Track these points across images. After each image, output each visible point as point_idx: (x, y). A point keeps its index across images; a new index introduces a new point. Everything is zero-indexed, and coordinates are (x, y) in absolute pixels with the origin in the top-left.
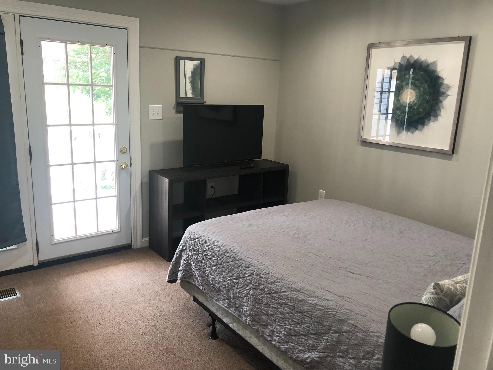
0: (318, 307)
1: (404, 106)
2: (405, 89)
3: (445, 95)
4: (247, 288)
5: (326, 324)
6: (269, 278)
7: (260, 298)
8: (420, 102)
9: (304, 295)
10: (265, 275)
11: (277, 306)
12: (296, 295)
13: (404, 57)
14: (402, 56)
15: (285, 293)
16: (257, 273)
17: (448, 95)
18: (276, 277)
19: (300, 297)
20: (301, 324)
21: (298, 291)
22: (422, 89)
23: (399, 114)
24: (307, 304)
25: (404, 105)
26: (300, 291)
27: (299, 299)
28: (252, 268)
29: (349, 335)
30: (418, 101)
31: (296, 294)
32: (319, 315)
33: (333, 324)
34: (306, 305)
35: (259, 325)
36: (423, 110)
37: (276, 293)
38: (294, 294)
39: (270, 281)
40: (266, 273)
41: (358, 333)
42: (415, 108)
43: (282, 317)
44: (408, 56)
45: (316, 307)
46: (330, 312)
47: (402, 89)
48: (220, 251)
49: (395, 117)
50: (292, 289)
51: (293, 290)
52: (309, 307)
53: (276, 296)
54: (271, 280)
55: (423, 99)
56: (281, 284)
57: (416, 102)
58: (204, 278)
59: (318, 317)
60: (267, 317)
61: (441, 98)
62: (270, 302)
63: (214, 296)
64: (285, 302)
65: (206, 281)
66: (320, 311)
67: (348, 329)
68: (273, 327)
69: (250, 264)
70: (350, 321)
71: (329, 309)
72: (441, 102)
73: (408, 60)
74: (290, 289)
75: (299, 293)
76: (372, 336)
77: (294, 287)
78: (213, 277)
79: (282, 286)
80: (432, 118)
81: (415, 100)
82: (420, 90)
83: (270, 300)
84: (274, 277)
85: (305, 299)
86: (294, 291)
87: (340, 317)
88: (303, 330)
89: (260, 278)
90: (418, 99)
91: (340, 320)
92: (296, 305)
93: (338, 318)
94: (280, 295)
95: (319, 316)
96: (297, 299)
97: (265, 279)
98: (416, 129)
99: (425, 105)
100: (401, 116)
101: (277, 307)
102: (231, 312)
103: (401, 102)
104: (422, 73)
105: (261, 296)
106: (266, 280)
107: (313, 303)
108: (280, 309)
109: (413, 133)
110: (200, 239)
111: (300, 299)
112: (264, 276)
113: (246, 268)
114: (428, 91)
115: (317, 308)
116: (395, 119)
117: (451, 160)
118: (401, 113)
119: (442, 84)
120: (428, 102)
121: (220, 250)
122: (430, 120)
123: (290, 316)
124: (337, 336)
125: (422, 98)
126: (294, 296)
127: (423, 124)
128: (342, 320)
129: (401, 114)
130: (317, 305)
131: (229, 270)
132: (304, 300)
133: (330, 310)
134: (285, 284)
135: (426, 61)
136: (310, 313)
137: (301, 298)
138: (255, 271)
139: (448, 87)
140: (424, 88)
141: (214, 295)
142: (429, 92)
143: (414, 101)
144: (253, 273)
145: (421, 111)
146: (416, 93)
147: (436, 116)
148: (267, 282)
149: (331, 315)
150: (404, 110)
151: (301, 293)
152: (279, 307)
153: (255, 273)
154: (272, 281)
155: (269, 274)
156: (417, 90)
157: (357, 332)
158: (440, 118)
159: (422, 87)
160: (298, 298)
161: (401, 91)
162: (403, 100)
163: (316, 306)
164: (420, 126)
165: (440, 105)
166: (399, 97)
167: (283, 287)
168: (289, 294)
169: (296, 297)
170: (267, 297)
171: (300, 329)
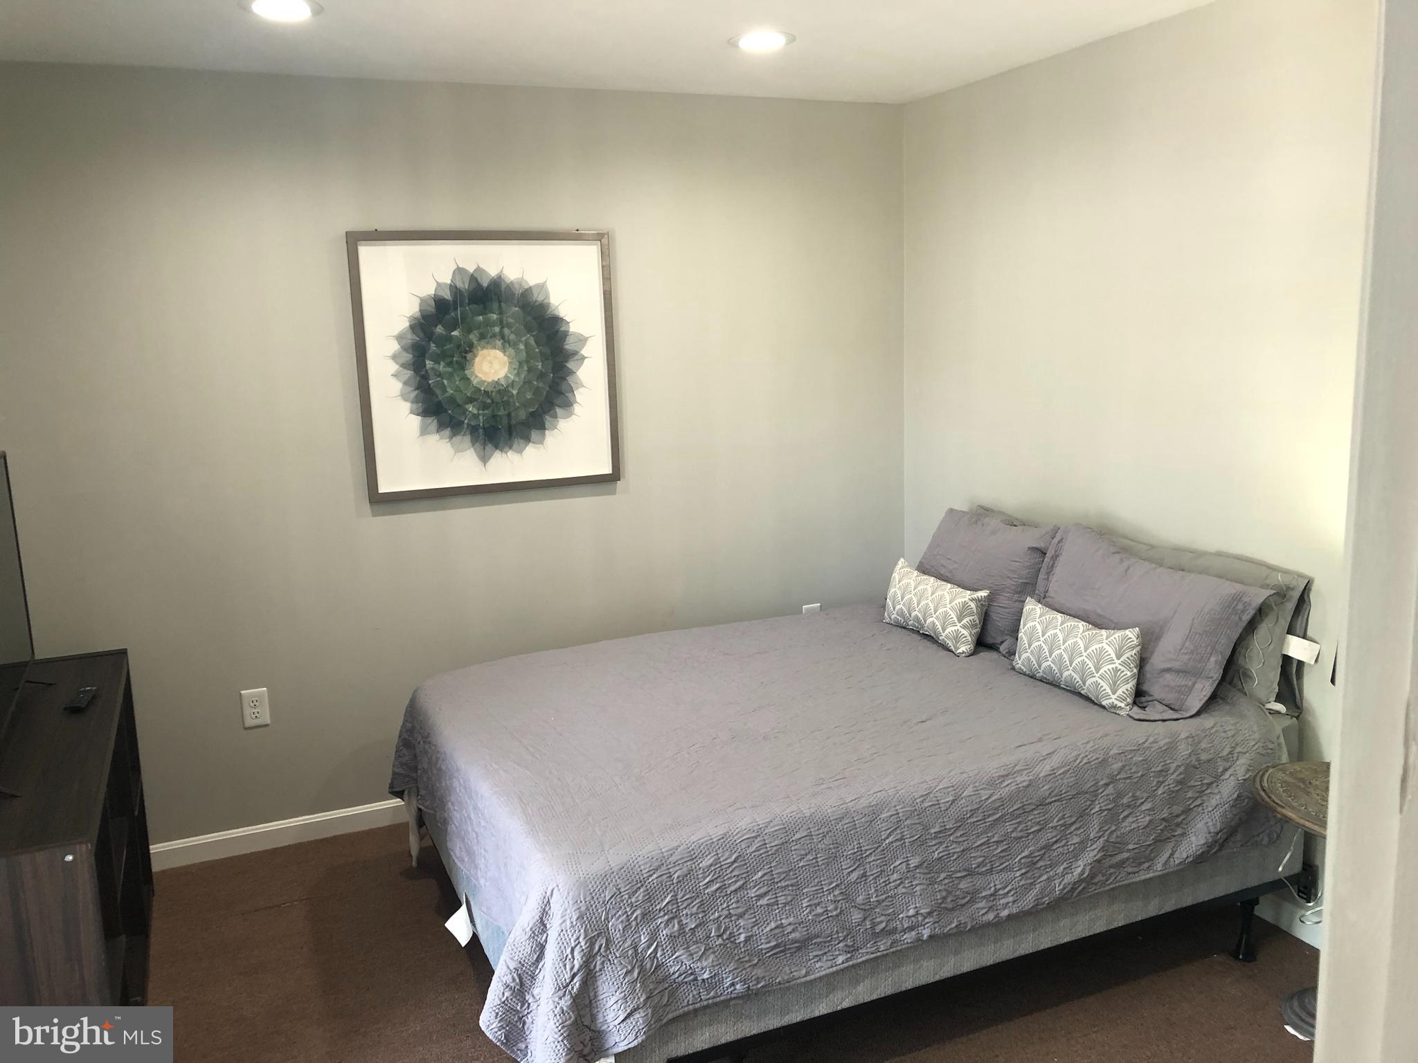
0: (1059, 773)
1: (484, 390)
2: (479, 348)
3: (576, 357)
4: (898, 863)
5: (1089, 786)
6: (938, 798)
7: (940, 855)
8: (523, 376)
9: (1021, 773)
10: (927, 801)
11: (986, 836)
12: (1013, 784)
13: (459, 271)
14: (454, 268)
15: (994, 798)
16: (906, 811)
17: (584, 358)
18: (948, 787)
19: (1020, 783)
20: (1046, 826)
21: (1007, 776)
22: (522, 347)
23: (475, 412)
24: (1041, 783)
25: (482, 389)
26: (1009, 773)
27: (1023, 787)
28: (888, 811)
29: (1126, 772)
30: (518, 374)
31: (1011, 783)
32: (1071, 782)
33: (1097, 777)
34: (1041, 786)
35: (955, 914)
36: (533, 395)
37: (973, 812)
38: (1008, 785)
39: (948, 802)
40: (922, 796)
41: (1134, 759)
42: (515, 392)
43: (1005, 847)
44: (471, 269)
45: (1057, 774)
46: (1080, 763)
47: (471, 351)
48: (765, 844)
49: (466, 421)
50: (995, 781)
51: (997, 782)
52: (1047, 784)
53: (976, 820)
54: (947, 800)
55: (529, 370)
56: (971, 790)
57: (512, 377)
58: (737, 958)
59: (1071, 787)
60: (969, 880)
61: (571, 365)
62: (968, 844)
63: (792, 972)
64: (1000, 814)
65: (747, 958)
66: (1068, 776)
67: (1120, 764)
68: (992, 885)
69: (874, 808)
70: (1112, 753)
71: (1075, 761)
72: (572, 373)
73: (473, 278)
74: (993, 783)
75: (1011, 778)
76: (1149, 747)
77: (994, 775)
78: (773, 925)
79: (975, 791)
80: (559, 411)
81: (509, 375)
82: (518, 349)
83: (966, 838)
84: (945, 791)
85: (1030, 777)
86: (1001, 782)
87: (1097, 759)
88: (1054, 834)
89: (921, 814)
90: (516, 371)
91: (1100, 762)
92: (1025, 800)
93: (1096, 761)
94: (985, 809)
95: (1073, 783)
96: (1021, 789)
97: (933, 808)
98: (528, 439)
99: (535, 383)
100: (481, 417)
101: (987, 839)
102: (864, 959)
103: (475, 382)
104: (516, 309)
105: (941, 850)
106: (937, 806)
107: (1047, 773)
108: (994, 837)
109: (520, 451)
110: (664, 868)
111: (1025, 784)
112: (926, 804)
113: (871, 822)
114: (537, 350)
115: (1059, 775)
116: (465, 426)
117: (613, 493)
118: (478, 410)
119: (566, 334)
120: (541, 376)
121: (767, 842)
122: (555, 416)
123: (1021, 831)
124: (1112, 789)
125: (526, 368)
126: (1013, 788)
127: (542, 427)
128: (1102, 760)
129: (480, 412)
130: (1055, 771)
131: (823, 867)
132: (1031, 780)
133: (1078, 762)
134: (977, 784)
135: (521, 282)
136: (1056, 791)
137: (1024, 781)
138: (900, 811)
139: (583, 340)
140: (527, 344)
141: (790, 969)
142: (540, 352)
143: (506, 377)
144: (897, 818)
145: (529, 397)
146: (508, 357)
147: (568, 404)
148: (942, 809)
149: (1085, 767)
150: (485, 402)
151: (1012, 775)
152: (989, 835)
153: (900, 815)
154: (951, 798)
155: (931, 792)
156: (511, 351)
157: (1132, 758)
158: (576, 408)
159: (520, 341)
160: (1020, 785)
161: (469, 356)
162: (477, 376)
163: (1055, 773)
164: (534, 435)
165: (570, 379)
166: (466, 371)
167: (979, 792)
168: (1001, 794)
169: (1017, 788)
170: (957, 837)
171: (1049, 836)
